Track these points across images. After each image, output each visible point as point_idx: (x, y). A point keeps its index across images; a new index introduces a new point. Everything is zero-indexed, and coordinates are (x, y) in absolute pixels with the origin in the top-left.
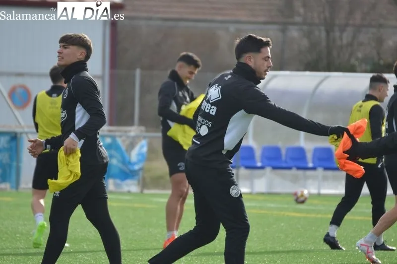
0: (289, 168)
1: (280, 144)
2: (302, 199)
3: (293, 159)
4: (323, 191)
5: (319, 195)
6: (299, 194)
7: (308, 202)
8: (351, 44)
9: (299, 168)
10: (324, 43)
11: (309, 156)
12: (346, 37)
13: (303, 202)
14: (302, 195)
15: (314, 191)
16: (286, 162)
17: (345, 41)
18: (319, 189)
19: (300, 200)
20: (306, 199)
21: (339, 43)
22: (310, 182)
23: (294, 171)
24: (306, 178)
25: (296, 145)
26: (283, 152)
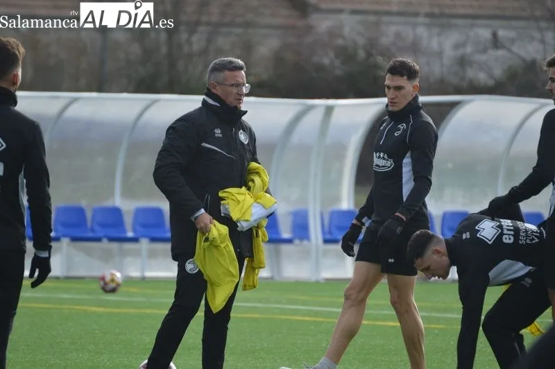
0: (98, 240)
1: (84, 203)
2: (112, 285)
3: (103, 226)
4: (149, 274)
5: (143, 279)
6: (108, 278)
7: (122, 290)
8: (205, 52)
9: (112, 239)
10: (164, 50)
11: (128, 220)
12: (198, 41)
13: (113, 291)
14: (113, 280)
15: (135, 274)
16: (92, 230)
17: (196, 47)
18: (143, 270)
19: (109, 288)
20: (118, 285)
21: (186, 49)
22: (129, 260)
23: (105, 244)
24: (124, 254)
25: (108, 204)
26: (89, 214)
